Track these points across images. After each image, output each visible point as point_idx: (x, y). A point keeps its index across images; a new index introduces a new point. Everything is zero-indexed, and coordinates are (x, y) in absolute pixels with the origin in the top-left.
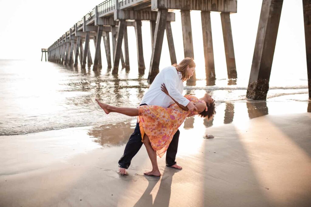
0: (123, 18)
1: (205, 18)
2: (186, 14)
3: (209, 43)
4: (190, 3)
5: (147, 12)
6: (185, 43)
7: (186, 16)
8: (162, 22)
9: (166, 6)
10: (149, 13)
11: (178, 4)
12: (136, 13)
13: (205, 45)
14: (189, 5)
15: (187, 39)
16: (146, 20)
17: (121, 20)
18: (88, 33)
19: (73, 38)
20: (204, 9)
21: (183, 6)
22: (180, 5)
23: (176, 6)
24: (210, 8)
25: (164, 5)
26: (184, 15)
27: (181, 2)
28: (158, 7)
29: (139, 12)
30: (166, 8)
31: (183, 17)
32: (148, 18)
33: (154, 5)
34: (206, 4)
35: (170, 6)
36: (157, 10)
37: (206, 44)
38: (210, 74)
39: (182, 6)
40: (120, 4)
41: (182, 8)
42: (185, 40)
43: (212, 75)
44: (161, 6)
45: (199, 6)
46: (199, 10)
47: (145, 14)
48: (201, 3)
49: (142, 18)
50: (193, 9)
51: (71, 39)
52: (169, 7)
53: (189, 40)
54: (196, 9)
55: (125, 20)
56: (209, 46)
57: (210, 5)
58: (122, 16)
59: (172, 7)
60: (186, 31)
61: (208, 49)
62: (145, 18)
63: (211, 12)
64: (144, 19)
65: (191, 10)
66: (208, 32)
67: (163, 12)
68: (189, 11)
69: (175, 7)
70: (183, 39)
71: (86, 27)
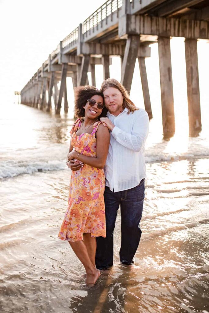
0: (88, 53)
1: (190, 48)
2: (164, 42)
3: (194, 82)
4: (171, 27)
5: (117, 46)
6: (162, 82)
7: (165, 45)
8: (133, 52)
9: (138, 31)
10: (119, 47)
11: (154, 28)
12: (103, 47)
13: (189, 85)
14: (170, 30)
15: (165, 76)
16: (116, 54)
17: (85, 55)
18: (54, 73)
19: (40, 79)
20: (190, 36)
21: (161, 31)
22: (158, 30)
23: (152, 31)
24: (197, 34)
25: (135, 29)
26: (162, 44)
27: (159, 25)
28: (128, 32)
29: (107, 45)
30: (137, 33)
31: (161, 47)
32: (117, 52)
33: (122, 30)
34: (192, 30)
35: (144, 31)
36: (126, 37)
37: (190, 83)
38: (195, 123)
39: (159, 31)
40: (83, 35)
41: (159, 33)
42: (162, 77)
43: (198, 125)
44: (132, 31)
45: (183, 31)
46: (183, 36)
47: (114, 49)
48: (186, 27)
49: (110, 52)
50: (174, 36)
51: (39, 81)
52: (142, 32)
53: (168, 77)
54: (178, 36)
55: (89, 55)
56: (194, 86)
57: (197, 30)
58: (87, 49)
59: (146, 32)
60: (165, 65)
61: (193, 89)
62: (114, 53)
63: (198, 39)
64: (112, 54)
65: (172, 36)
66: (194, 68)
67: (133, 39)
68: (168, 38)
69: (149, 32)
70: (160, 76)
71: (52, 67)
